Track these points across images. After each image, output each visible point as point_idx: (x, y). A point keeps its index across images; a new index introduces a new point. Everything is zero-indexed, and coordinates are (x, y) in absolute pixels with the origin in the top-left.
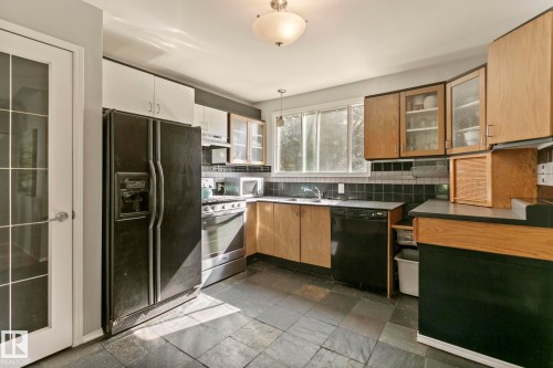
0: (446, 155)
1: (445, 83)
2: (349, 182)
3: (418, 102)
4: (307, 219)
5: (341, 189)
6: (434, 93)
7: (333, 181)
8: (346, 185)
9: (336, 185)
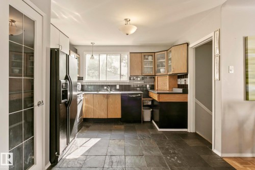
0: (155, 75)
1: (155, 53)
2: (121, 84)
3: (146, 57)
4: (110, 100)
5: (118, 87)
6: (152, 55)
7: (114, 84)
8: (120, 85)
9: (115, 86)
